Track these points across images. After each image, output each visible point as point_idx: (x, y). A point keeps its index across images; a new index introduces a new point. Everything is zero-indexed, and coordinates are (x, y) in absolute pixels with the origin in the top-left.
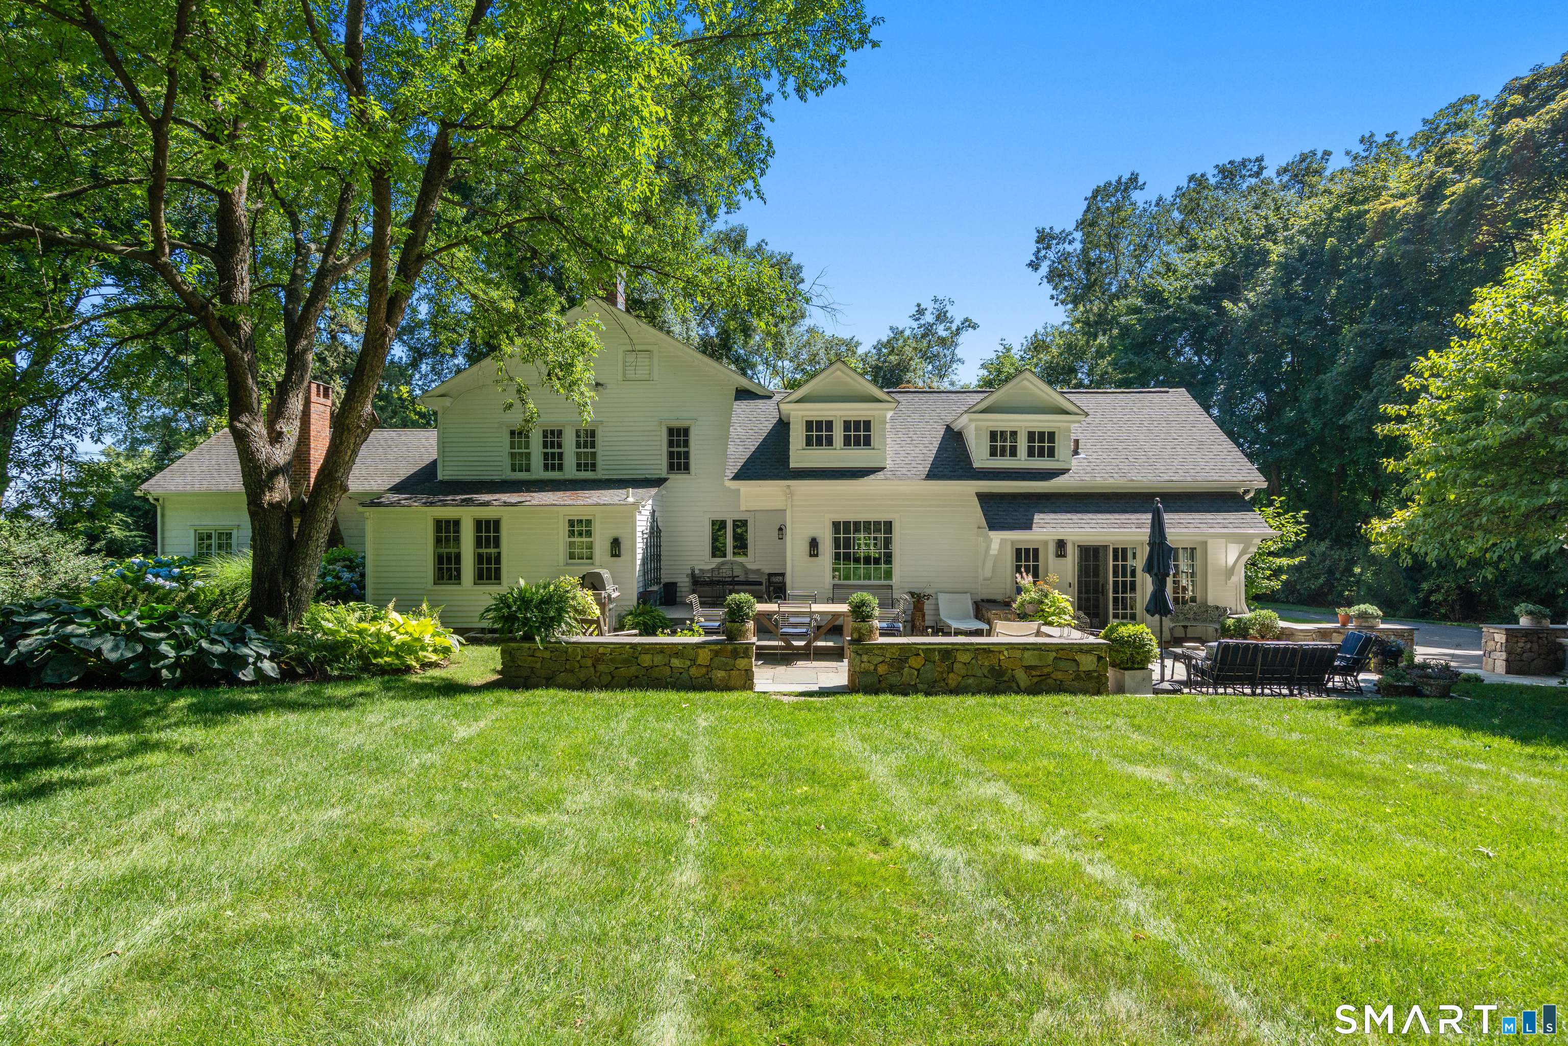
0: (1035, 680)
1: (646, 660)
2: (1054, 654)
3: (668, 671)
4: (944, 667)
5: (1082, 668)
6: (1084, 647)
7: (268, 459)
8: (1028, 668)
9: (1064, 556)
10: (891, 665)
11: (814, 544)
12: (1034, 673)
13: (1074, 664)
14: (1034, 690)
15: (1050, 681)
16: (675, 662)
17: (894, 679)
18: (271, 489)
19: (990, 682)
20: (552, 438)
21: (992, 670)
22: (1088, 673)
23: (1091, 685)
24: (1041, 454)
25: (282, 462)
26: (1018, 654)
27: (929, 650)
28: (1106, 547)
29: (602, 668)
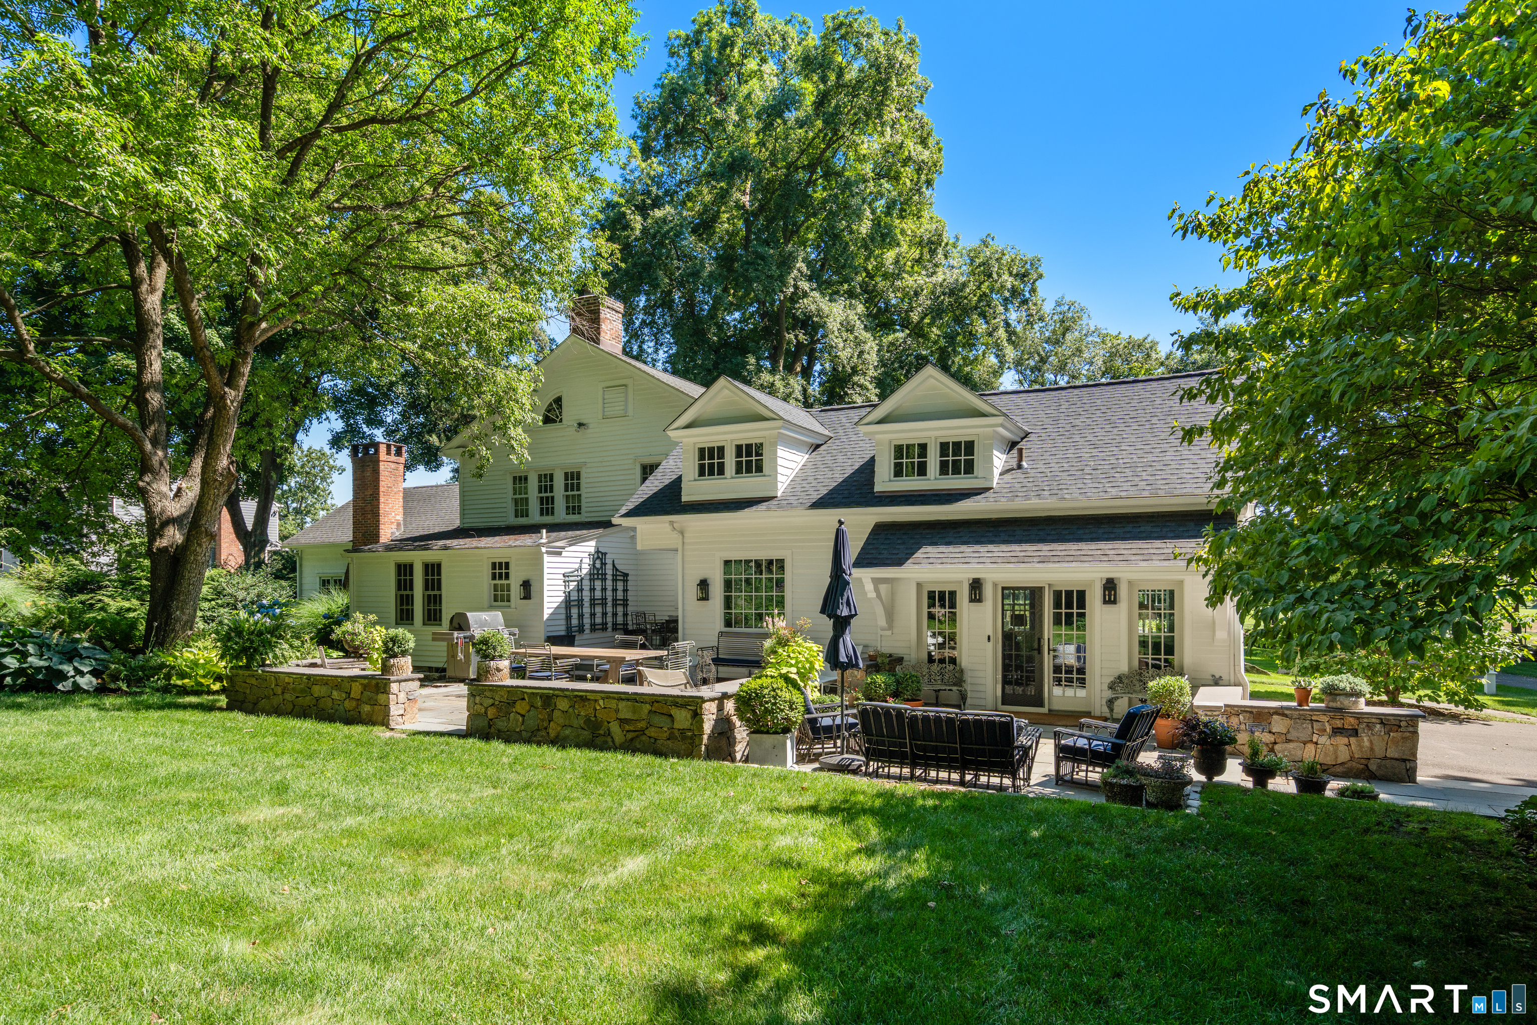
0: (630, 736)
1: (317, 690)
2: (648, 707)
3: (329, 703)
4: (544, 715)
5: (676, 726)
6: (679, 700)
7: (163, 511)
8: (623, 721)
9: (980, 600)
10: (499, 709)
11: (704, 585)
12: (627, 727)
13: (669, 720)
14: (631, 746)
15: (644, 738)
16: (336, 695)
17: (501, 724)
18: (161, 536)
19: (586, 734)
20: (546, 482)
21: (588, 721)
22: (682, 731)
23: (683, 747)
24: (956, 471)
25: (176, 514)
26: (613, 704)
27: (534, 694)
28: (1041, 589)
29: (287, 696)
